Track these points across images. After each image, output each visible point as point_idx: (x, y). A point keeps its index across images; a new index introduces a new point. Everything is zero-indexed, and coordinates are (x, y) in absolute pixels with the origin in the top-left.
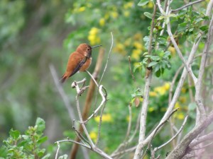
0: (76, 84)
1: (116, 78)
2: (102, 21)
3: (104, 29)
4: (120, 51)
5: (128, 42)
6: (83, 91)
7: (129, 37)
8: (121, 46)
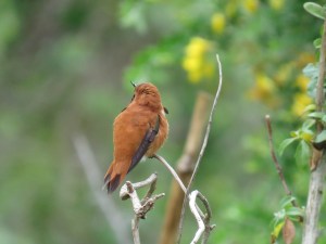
0: (131, 191)
1: (251, 167)
2: (218, 21)
3: (223, 42)
4: (265, 96)
5: (284, 75)
6: (151, 206)
7: (285, 61)
8: (266, 83)
